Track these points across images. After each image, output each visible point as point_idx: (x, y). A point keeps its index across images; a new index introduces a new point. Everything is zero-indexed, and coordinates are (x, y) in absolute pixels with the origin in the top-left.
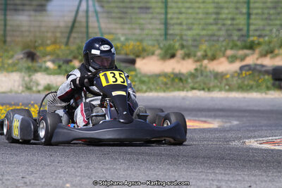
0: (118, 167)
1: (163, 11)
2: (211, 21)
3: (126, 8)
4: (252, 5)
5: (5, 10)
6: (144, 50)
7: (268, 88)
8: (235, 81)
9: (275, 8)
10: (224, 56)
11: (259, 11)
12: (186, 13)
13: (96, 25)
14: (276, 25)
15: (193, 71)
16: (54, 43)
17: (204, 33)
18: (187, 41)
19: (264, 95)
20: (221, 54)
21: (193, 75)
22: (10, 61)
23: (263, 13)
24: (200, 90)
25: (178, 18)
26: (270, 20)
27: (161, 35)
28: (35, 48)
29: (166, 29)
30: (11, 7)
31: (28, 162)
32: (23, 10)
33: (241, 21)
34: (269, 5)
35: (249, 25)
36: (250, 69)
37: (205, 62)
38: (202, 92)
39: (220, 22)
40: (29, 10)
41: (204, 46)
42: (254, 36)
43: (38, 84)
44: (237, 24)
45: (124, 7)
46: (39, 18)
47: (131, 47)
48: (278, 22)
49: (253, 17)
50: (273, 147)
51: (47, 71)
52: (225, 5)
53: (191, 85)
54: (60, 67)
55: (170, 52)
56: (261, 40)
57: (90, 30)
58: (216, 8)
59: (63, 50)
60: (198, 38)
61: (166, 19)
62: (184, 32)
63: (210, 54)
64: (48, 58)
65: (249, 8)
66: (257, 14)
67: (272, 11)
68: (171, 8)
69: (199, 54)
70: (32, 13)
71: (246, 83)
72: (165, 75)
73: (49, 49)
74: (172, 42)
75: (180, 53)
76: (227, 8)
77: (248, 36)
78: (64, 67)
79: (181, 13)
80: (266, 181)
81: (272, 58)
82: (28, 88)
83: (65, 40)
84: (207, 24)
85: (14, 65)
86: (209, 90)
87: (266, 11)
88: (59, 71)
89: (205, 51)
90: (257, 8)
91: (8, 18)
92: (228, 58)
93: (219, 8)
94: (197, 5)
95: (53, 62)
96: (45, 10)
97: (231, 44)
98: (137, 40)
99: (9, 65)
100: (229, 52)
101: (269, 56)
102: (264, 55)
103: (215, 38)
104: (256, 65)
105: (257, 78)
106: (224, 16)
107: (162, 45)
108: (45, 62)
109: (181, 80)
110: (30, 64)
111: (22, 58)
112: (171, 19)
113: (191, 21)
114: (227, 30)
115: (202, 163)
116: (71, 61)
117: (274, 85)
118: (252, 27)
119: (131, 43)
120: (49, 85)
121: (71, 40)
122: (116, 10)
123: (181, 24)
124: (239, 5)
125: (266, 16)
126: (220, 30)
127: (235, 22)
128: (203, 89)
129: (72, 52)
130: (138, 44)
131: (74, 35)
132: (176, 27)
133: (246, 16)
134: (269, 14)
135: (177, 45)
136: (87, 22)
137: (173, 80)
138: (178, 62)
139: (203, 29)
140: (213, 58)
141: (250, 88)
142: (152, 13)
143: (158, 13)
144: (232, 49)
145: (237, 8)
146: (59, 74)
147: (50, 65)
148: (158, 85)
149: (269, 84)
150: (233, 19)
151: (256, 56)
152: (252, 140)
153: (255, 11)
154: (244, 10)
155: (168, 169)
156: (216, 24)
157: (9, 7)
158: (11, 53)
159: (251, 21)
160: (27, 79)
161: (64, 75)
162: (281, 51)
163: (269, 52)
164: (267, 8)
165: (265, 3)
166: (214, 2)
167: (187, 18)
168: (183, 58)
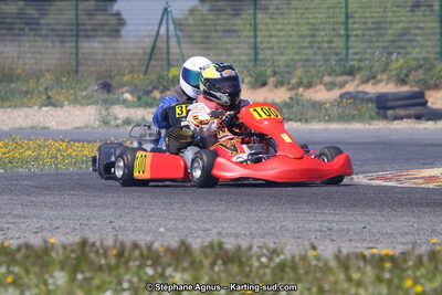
0: (215, 209)
1: (252, 34)
2: (306, 44)
3: (210, 31)
4: (349, 26)
5: (77, 36)
7: (372, 118)
8: (335, 111)
10: (321, 83)
11: (359, 32)
12: (279, 37)
13: (178, 50)
14: (378, 47)
15: (288, 100)
16: (132, 72)
17: (298, 57)
18: (279, 67)
19: (367, 126)
20: (318, 81)
21: (287, 105)
22: (84, 93)
23: (364, 35)
24: (296, 121)
25: (269, 42)
26: (371, 42)
27: (250, 61)
28: (111, 77)
29: (256, 54)
30: (83, 33)
31: (115, 204)
32: (95, 36)
33: (339, 43)
34: (370, 26)
35: (347, 48)
36: (351, 97)
37: (301, 90)
38: (299, 123)
39: (316, 45)
40: (102, 36)
41: (299, 73)
42: (353, 60)
43: (116, 118)
44: (335, 48)
45: (206, 31)
46: (115, 45)
49: (352, 39)
50: (385, 184)
51: (125, 103)
54: (139, 98)
55: (261, 79)
56: (362, 64)
57: (171, 57)
58: (312, 29)
59: (140, 79)
60: (291, 63)
61: (255, 43)
62: (276, 58)
63: (305, 81)
64: (125, 88)
66: (357, 36)
67: (373, 33)
68: (261, 30)
69: (294, 81)
70: (106, 39)
71: (347, 112)
73: (126, 78)
74: (263, 69)
75: (272, 80)
76: (323, 30)
77: (346, 59)
78: (144, 98)
79: (271, 36)
80: (381, 221)
81: (374, 84)
82: (106, 123)
83: (143, 68)
84: (301, 48)
85: (89, 97)
86: (306, 121)
87: (367, 33)
88: (138, 103)
89: (300, 78)
90: (357, 29)
91: (80, 45)
92: (325, 85)
93: (314, 29)
94: (290, 27)
95: (132, 93)
96: (119, 36)
97: (329, 69)
99: (83, 97)
100: (327, 79)
101: (371, 81)
102: (366, 82)
103: (311, 63)
104: (358, 92)
105: (359, 107)
106: (320, 39)
107: (252, 72)
108: (122, 93)
110: (106, 96)
111: (97, 90)
112: (261, 43)
113: (283, 44)
114: (324, 54)
115: (308, 203)
116: (151, 92)
117: (378, 114)
118: (351, 51)
120: (128, 118)
121: (150, 68)
122: (198, 34)
123: (272, 48)
124: (336, 27)
125: (367, 37)
126: (315, 54)
127: (332, 45)
128: (300, 120)
129: (151, 82)
131: (153, 62)
132: (267, 51)
133: (344, 39)
134: (370, 35)
135: (269, 72)
136: (168, 48)
138: (270, 91)
139: (297, 53)
140: (309, 86)
141: (352, 118)
142: (239, 37)
143: (246, 37)
144: (329, 75)
145: (334, 30)
146: (139, 106)
147: (128, 96)
149: (373, 114)
150: (330, 42)
151: (357, 82)
152: (361, 176)
153: (354, 33)
154: (342, 32)
155: (272, 210)
156: (312, 47)
157: (80, 33)
158: (85, 84)
159: (350, 44)
160: (103, 112)
161: (145, 108)
162: (384, 77)
163: (372, 78)
164: (368, 29)
165: (365, 23)
166: (308, 24)
167: (279, 42)
168: (276, 87)
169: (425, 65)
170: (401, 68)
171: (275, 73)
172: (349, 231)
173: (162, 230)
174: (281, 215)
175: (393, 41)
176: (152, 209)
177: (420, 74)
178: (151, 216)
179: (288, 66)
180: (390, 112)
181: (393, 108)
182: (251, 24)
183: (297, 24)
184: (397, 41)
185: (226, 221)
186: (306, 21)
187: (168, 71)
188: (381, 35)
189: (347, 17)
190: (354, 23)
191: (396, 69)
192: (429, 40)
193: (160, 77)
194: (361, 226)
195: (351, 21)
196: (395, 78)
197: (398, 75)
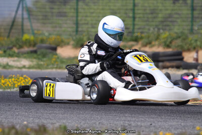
0: (57, 112)
1: (75, 15)
4: (136, 11)
6: (62, 41)
9: (152, 13)
11: (141, 15)
13: (28, 24)
14: (152, 25)
23: (144, 17)
25: (85, 20)
26: (148, 21)
27: (73, 32)
29: (77, 27)
33: (129, 22)
34: (148, 11)
35: (134, 25)
42: (137, 32)
47: (53, 39)
48: (154, 23)
49: (137, 19)
54: (5, 52)
55: (80, 42)
56: (143, 35)
57: (25, 28)
59: (5, 41)
61: (77, 20)
62: (89, 30)
65: (134, 13)
66: (139, 17)
67: (150, 16)
68: (81, 13)
74: (82, 37)
77: (133, 32)
78: (8, 52)
79: (86, 16)
80: (161, 122)
81: (150, 47)
83: (7, 34)
87: (146, 16)
90: (140, 14)
94: (99, 11)
98: (57, 35)
101: (148, 46)
102: (145, 46)
107: (74, 38)
112: (81, 20)
113: (94, 22)
115: (115, 110)
116: (12, 48)
118: (136, 27)
119: (53, 37)
121: (11, 34)
123: (87, 24)
124: (127, 11)
125: (146, 19)
129: (12, 42)
130: (58, 37)
131: (13, 31)
132: (84, 26)
133: (132, 19)
134: (148, 18)
135: (85, 38)
136: (23, 22)
143: (71, 16)
145: (126, 13)
146: (4, 56)
151: (140, 46)
154: (131, 15)
155: (93, 114)
159: (136, 23)
161: (8, 57)
162: (157, 43)
163: (149, 43)
164: (146, 14)
165: (145, 10)
166: (110, 9)
167: (92, 20)
169: (182, 36)
170: (167, 38)
171: (89, 39)
172: (141, 126)
173: (25, 123)
174: (98, 117)
175: (162, 22)
177: (178, 42)
178: (18, 115)
180: (160, 64)
181: (162, 61)
182: (74, 9)
183: (103, 9)
184: (165, 21)
185: (64, 119)
186: (108, 8)
187: (22, 36)
188: (154, 18)
189: (134, 5)
190: (138, 10)
191: (164, 38)
192: (184, 21)
193: (17, 40)
194: (149, 124)
195: (136, 8)
196: (163, 44)
197: (165, 42)
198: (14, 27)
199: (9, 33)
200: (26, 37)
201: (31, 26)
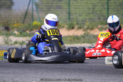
0: (56, 74)
1: (68, 7)
4: (109, 4)
6: (59, 25)
9: (120, 6)
10: (97, 28)
11: (113, 7)
12: (79, 9)
15: (83, 35)
16: (17, 22)
18: (79, 21)
20: (96, 27)
21: (83, 37)
24: (87, 43)
25: (75, 11)
27: (67, 19)
29: (69, 16)
33: (104, 12)
34: (118, 4)
35: (108, 13)
37: (88, 31)
39: (95, 12)
41: (87, 24)
43: (11, 41)
44: (103, 14)
48: (121, 12)
49: (110, 10)
51: (15, 35)
52: (97, 4)
53: (83, 41)
54: (21, 33)
55: (71, 26)
57: (34, 17)
58: (93, 6)
59: (21, 26)
61: (69, 11)
62: (78, 17)
63: (90, 27)
64: (15, 29)
67: (119, 7)
68: (72, 5)
69: (85, 27)
72: (70, 37)
73: (15, 25)
74: (72, 22)
75: (76, 27)
76: (98, 6)
78: (23, 33)
79: (76, 8)
82: (7, 43)
83: (22, 21)
84: (89, 13)
86: (91, 43)
88: (20, 35)
89: (88, 26)
92: (99, 29)
94: (84, 4)
95: (18, 31)
97: (100, 22)
100: (100, 26)
106: (96, 10)
107: (68, 23)
108: (14, 31)
109: (78, 38)
110: (7, 32)
111: (3, 30)
112: (72, 11)
113: (81, 12)
114: (98, 16)
115: (95, 73)
116: (26, 31)
120: (16, 41)
123: (76, 13)
125: (116, 9)
126: (95, 16)
128: (89, 43)
129: (26, 27)
131: (26, 19)
132: (74, 15)
133: (106, 10)
135: (75, 23)
136: (33, 13)
137: (74, 39)
138: (75, 31)
139: (87, 16)
140: (92, 29)
143: (65, 8)
144: (101, 24)
145: (103, 6)
146: (21, 36)
147: (16, 32)
148: (67, 41)
150: (101, 11)
153: (111, 7)
154: (106, 7)
156: (93, 13)
160: (6, 39)
161: (23, 37)
164: (117, 6)
165: (116, 3)
166: (92, 3)
167: (79, 11)
168: (78, 29)
171: (77, 24)
174: (84, 77)
176: (29, 74)
178: (29, 77)
179: (83, 21)
182: (67, 3)
186: (91, 2)
187: (33, 22)
188: (122, 8)
190: (111, 3)
193: (29, 25)
198: (27, 17)
199: (24, 20)
200: (35, 23)
201: (38, 16)
